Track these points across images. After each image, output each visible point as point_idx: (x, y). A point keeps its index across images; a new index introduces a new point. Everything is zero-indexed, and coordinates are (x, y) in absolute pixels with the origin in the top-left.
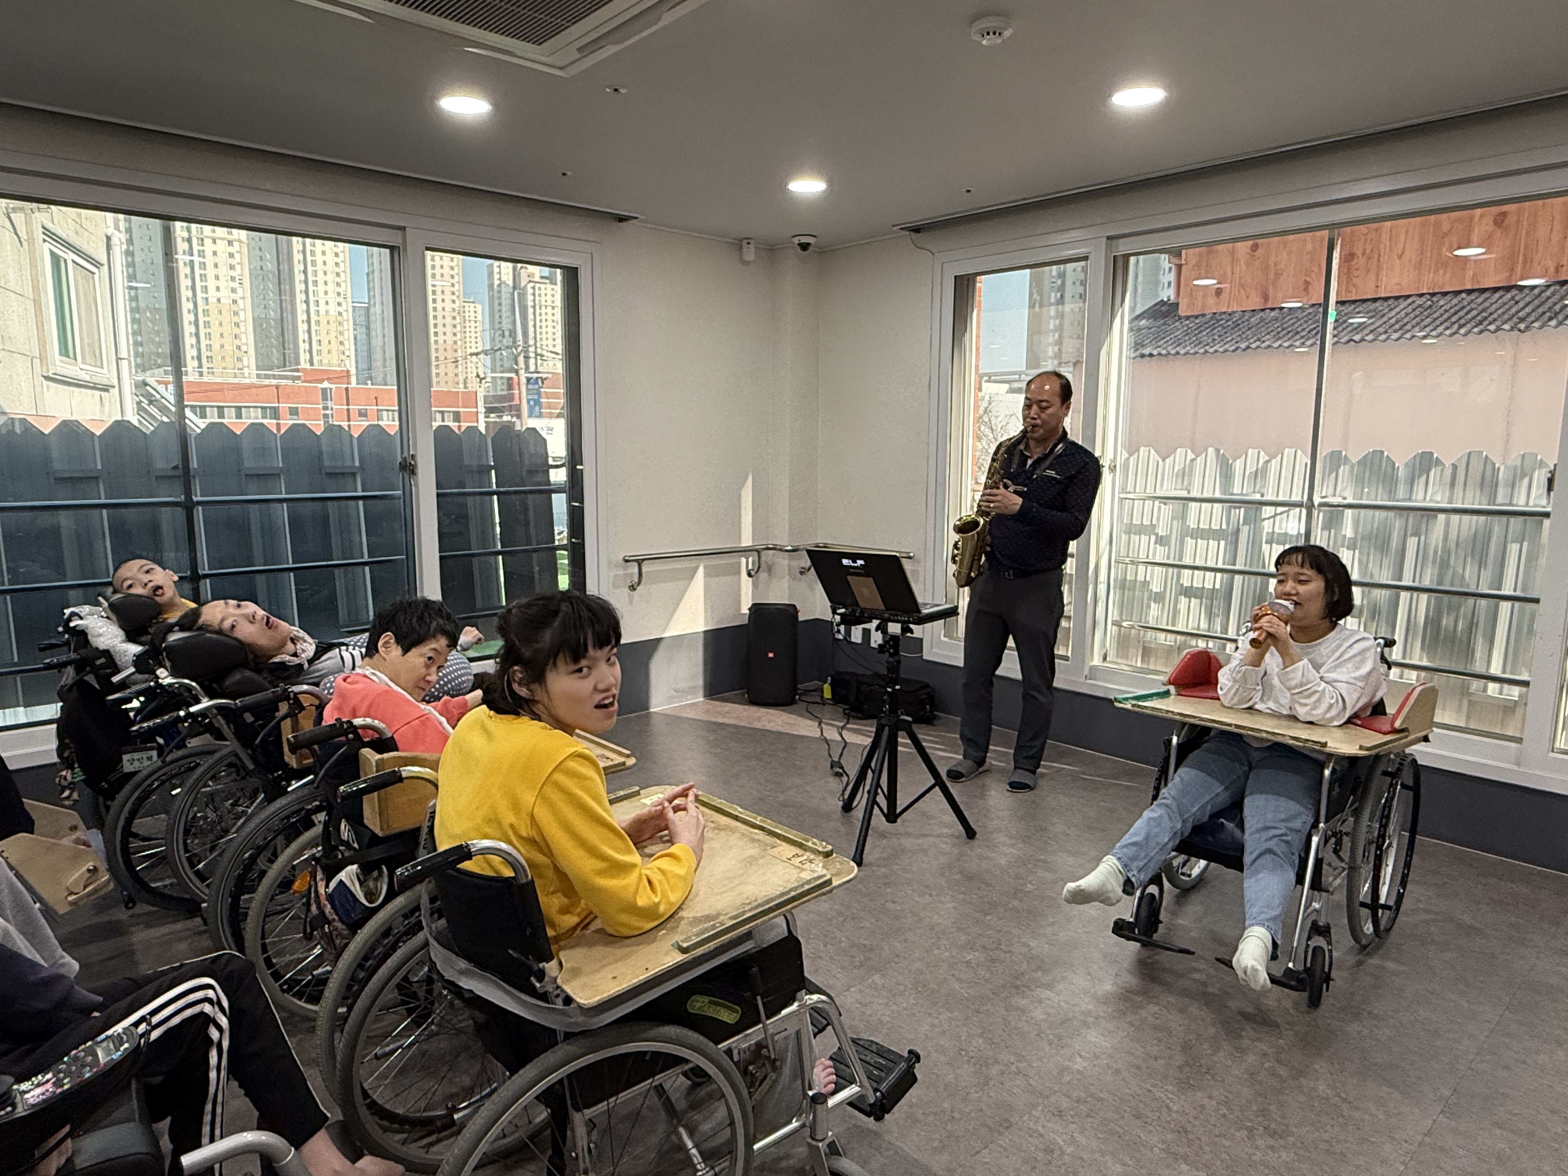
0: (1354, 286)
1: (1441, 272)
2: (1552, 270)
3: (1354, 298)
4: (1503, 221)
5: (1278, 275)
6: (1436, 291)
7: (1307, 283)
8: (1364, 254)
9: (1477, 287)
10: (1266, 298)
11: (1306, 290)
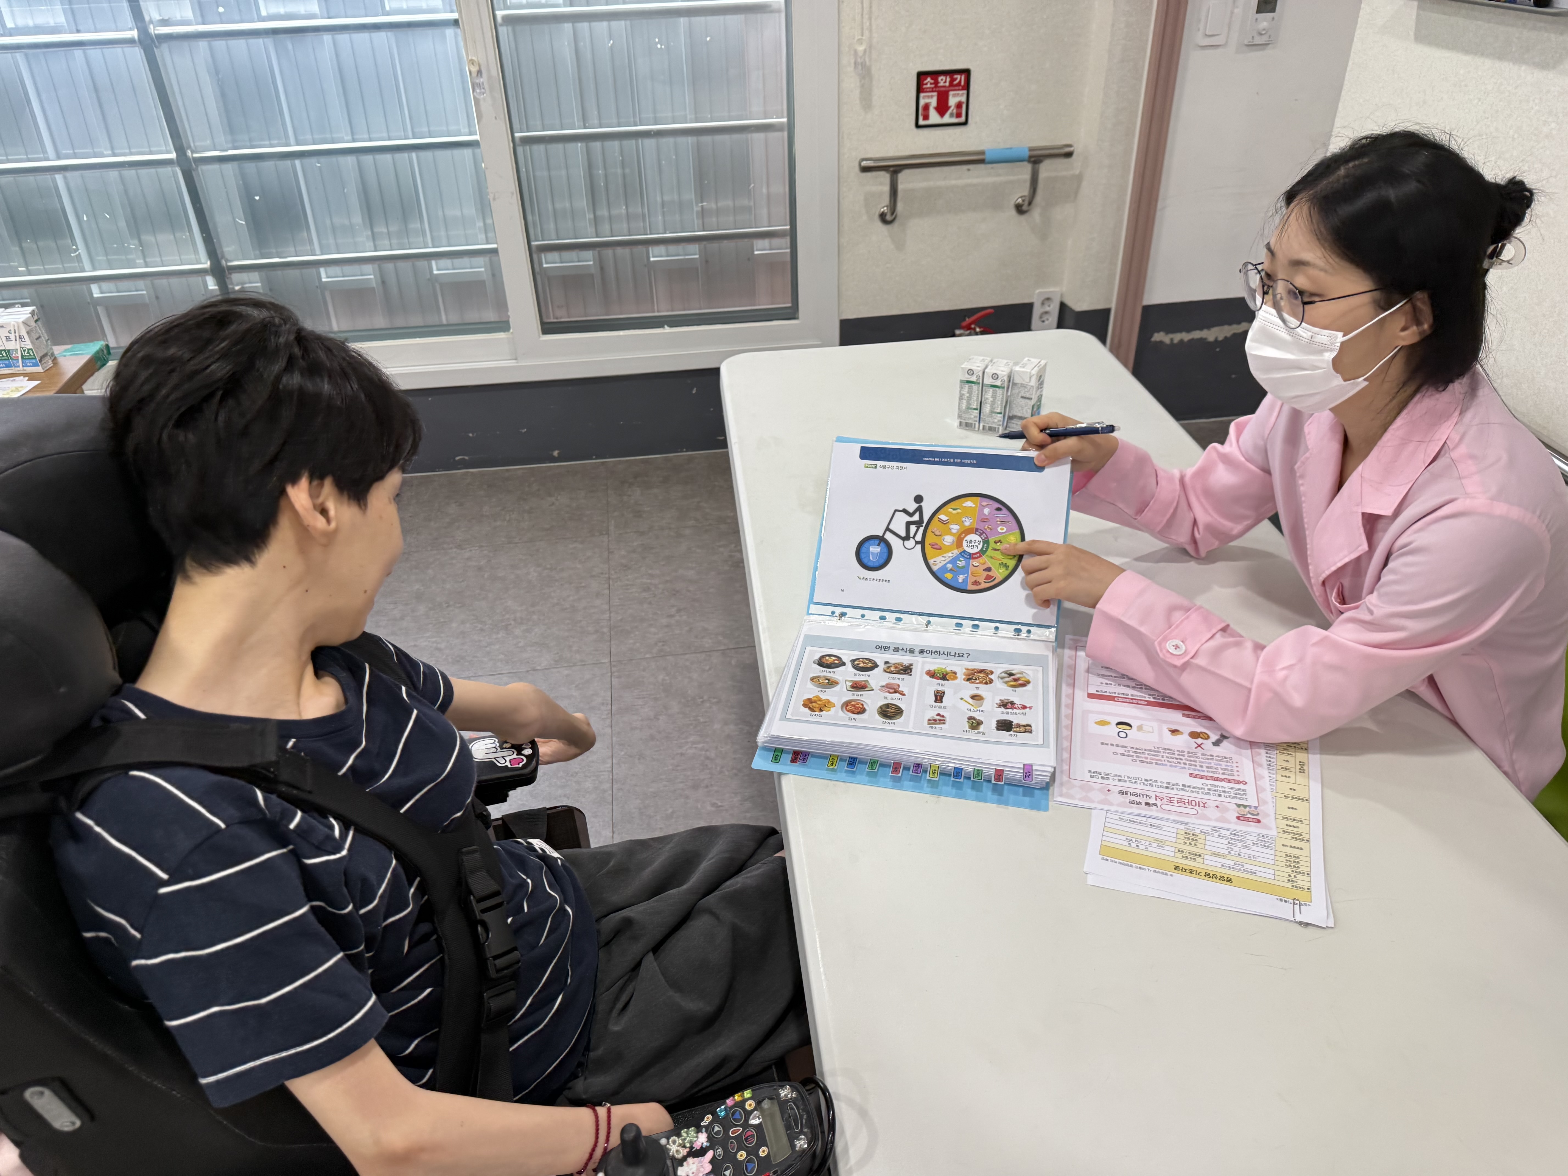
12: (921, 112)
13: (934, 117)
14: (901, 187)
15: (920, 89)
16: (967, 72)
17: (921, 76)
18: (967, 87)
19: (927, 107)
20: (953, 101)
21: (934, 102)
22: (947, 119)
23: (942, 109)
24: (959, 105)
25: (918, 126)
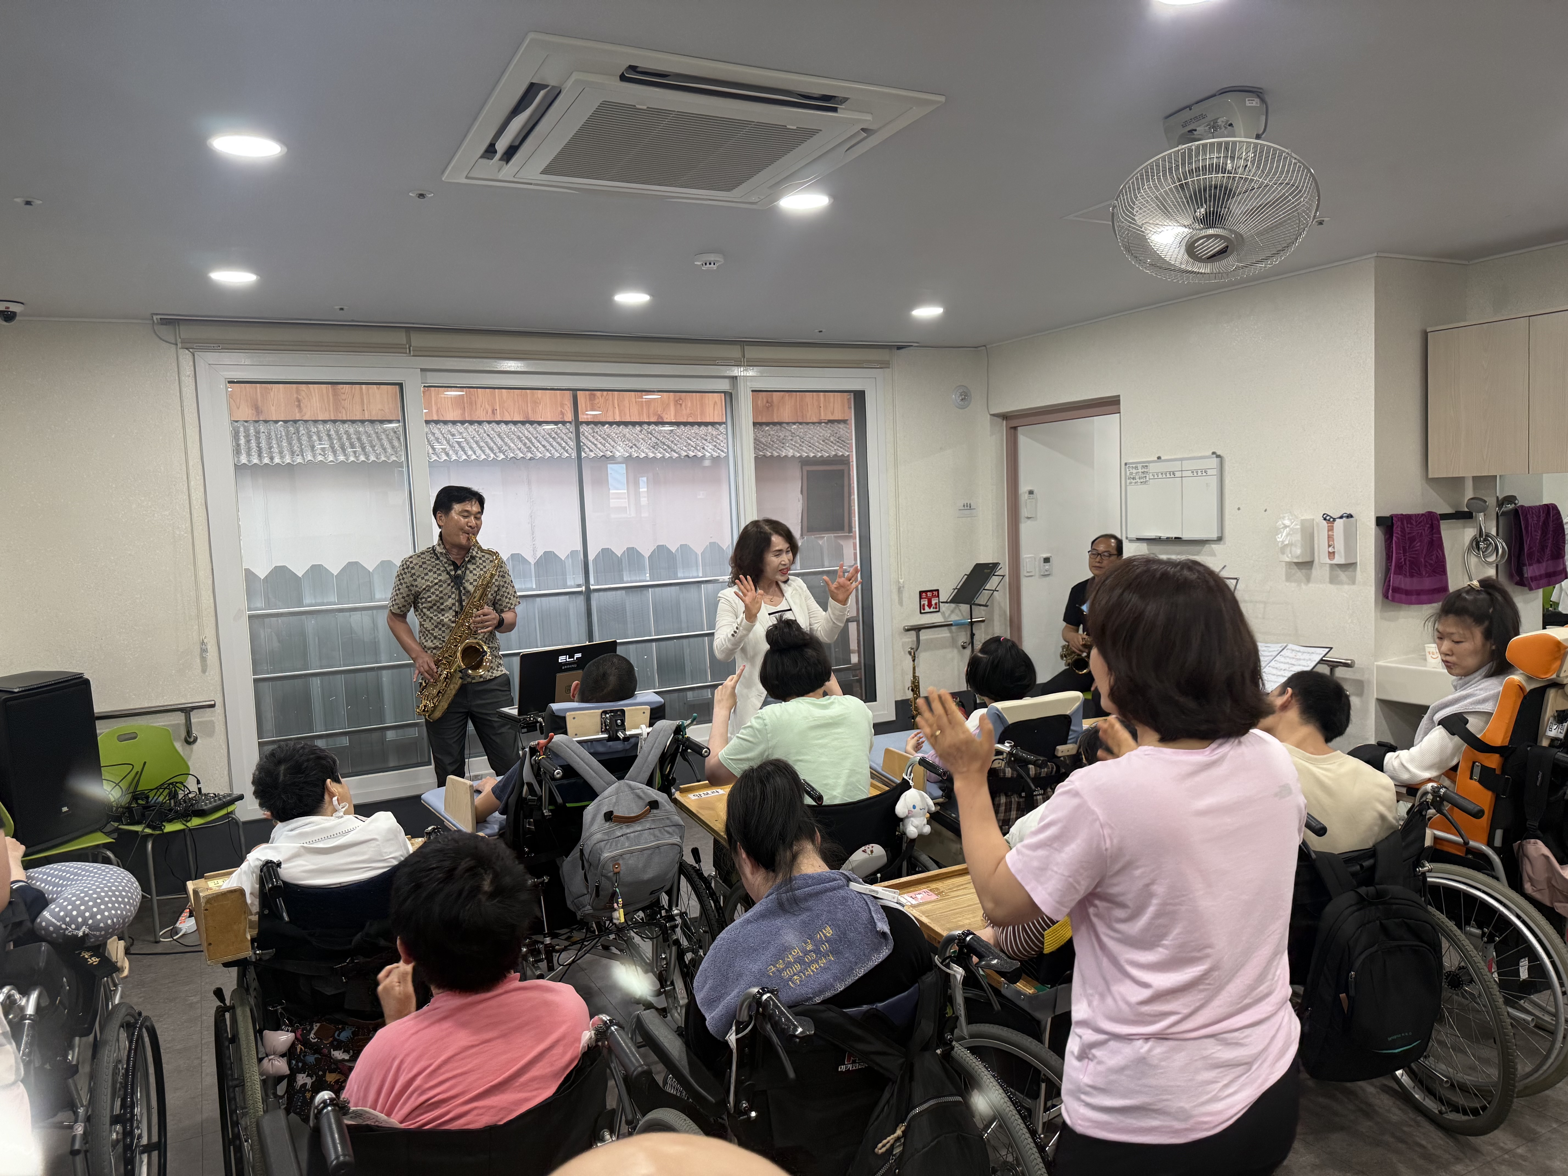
12: (922, 607)
13: (927, 609)
14: (921, 638)
15: (921, 598)
16: (938, 591)
17: (921, 593)
18: (938, 596)
19: (924, 605)
20: (933, 602)
21: (926, 603)
22: (932, 610)
23: (930, 606)
24: (936, 604)
25: (921, 613)
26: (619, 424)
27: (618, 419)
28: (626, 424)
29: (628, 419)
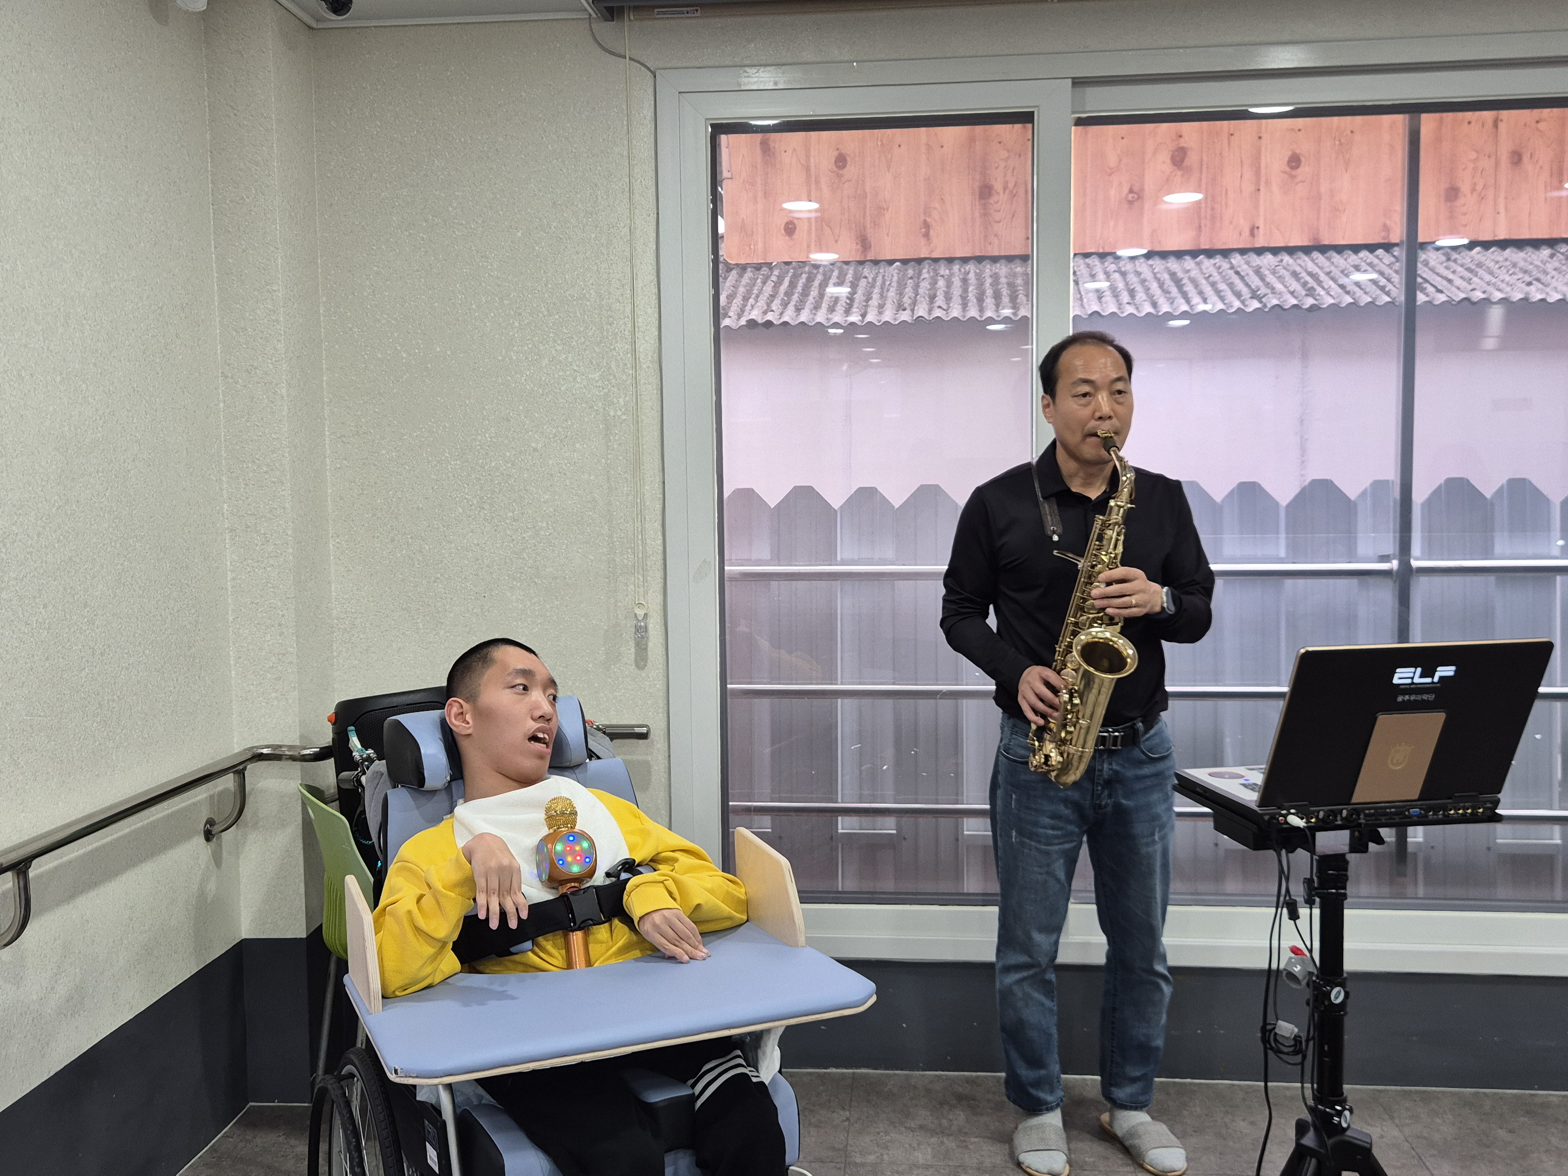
0: (996, 235)
1: (1112, 223)
2: (1246, 232)
3: (996, 254)
4: (1183, 160)
5: (881, 210)
6: (1107, 250)
7: (927, 225)
8: (1005, 189)
9: (1158, 249)
10: (864, 243)
11: (927, 235)
26: (1503, 244)
27: (1502, 235)
28: (1519, 244)
29: (1526, 235)
